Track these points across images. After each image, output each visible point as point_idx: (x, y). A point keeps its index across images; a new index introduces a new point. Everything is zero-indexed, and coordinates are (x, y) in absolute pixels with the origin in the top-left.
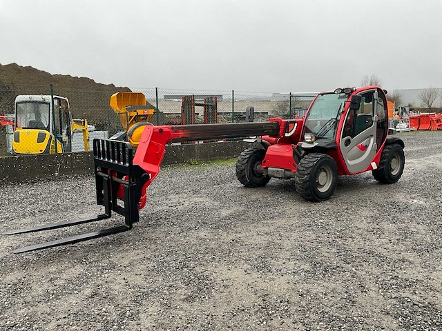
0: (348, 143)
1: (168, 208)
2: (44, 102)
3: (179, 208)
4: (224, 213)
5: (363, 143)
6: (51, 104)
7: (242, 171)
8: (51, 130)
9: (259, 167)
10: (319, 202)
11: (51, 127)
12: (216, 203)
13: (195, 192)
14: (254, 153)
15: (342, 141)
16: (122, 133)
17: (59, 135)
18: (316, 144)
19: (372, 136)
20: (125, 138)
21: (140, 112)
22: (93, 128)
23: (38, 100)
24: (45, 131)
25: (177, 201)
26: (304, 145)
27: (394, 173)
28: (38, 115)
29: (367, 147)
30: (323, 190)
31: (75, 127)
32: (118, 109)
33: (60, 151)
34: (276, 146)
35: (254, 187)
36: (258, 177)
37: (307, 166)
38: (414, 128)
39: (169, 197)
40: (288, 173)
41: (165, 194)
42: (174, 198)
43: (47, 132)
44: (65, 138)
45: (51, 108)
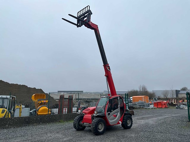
0: (109, 114)
1: (46, 138)
2: (7, 98)
3: (50, 138)
4: (65, 139)
5: (115, 114)
6: (9, 99)
7: (75, 124)
8: (7, 109)
9: (81, 123)
10: (99, 135)
11: (8, 108)
12: (64, 136)
13: (58, 133)
14: (80, 117)
15: (107, 114)
16: (35, 109)
17: (10, 111)
18: (98, 114)
19: (118, 112)
20: (35, 111)
21: (43, 101)
22: (24, 106)
23: (4, 97)
24: (5, 109)
25: (50, 135)
26: (94, 115)
27: (129, 125)
28: (3, 102)
29: (117, 116)
30: (100, 131)
31: (17, 107)
32: (34, 100)
33: (10, 117)
34: (87, 115)
35: (79, 130)
36: (81, 127)
37: (94, 122)
38: (155, 107)
39: (47, 134)
40: (90, 125)
41: (46, 133)
42: (49, 135)
43: (6, 109)
44: (12, 111)
45: (9, 101)
